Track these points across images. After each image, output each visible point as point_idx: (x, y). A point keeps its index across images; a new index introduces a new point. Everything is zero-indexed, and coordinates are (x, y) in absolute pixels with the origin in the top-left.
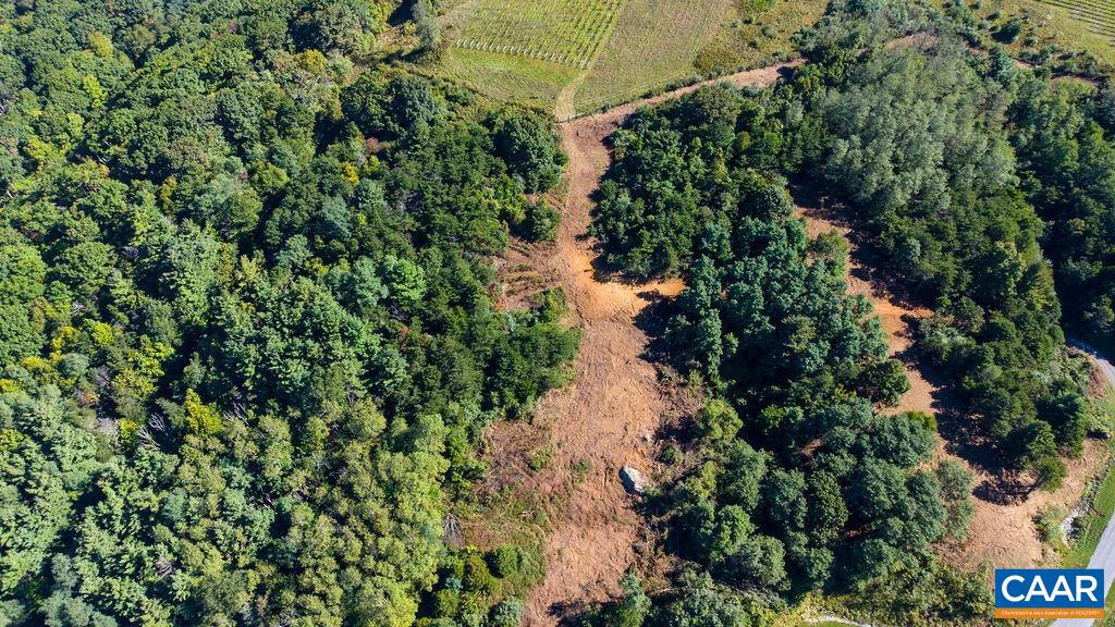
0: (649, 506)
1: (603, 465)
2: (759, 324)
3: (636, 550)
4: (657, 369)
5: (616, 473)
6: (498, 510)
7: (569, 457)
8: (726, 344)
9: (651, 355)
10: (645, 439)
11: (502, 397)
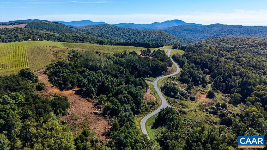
0: (103, 115)
1: (90, 114)
2: (98, 85)
3: (107, 121)
4: (85, 99)
5: (93, 113)
6: (76, 129)
7: (82, 115)
8: (95, 90)
9: (83, 97)
10: (93, 108)
11: (60, 110)
